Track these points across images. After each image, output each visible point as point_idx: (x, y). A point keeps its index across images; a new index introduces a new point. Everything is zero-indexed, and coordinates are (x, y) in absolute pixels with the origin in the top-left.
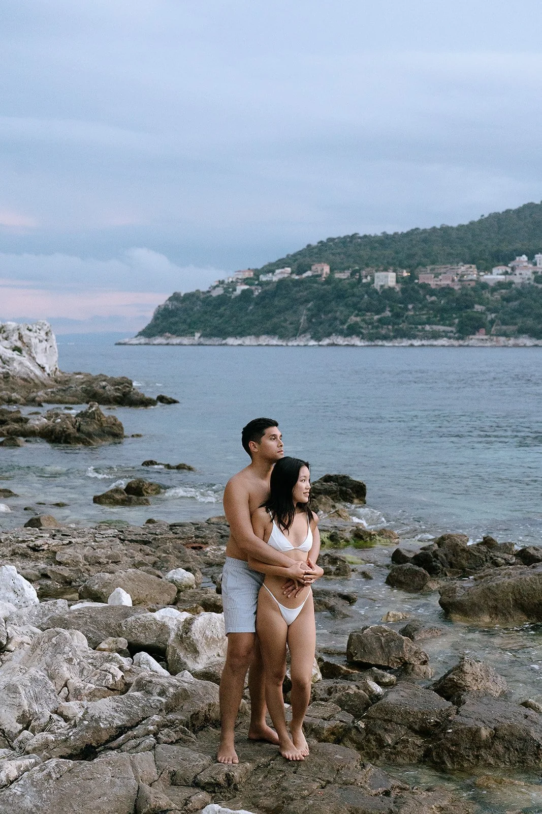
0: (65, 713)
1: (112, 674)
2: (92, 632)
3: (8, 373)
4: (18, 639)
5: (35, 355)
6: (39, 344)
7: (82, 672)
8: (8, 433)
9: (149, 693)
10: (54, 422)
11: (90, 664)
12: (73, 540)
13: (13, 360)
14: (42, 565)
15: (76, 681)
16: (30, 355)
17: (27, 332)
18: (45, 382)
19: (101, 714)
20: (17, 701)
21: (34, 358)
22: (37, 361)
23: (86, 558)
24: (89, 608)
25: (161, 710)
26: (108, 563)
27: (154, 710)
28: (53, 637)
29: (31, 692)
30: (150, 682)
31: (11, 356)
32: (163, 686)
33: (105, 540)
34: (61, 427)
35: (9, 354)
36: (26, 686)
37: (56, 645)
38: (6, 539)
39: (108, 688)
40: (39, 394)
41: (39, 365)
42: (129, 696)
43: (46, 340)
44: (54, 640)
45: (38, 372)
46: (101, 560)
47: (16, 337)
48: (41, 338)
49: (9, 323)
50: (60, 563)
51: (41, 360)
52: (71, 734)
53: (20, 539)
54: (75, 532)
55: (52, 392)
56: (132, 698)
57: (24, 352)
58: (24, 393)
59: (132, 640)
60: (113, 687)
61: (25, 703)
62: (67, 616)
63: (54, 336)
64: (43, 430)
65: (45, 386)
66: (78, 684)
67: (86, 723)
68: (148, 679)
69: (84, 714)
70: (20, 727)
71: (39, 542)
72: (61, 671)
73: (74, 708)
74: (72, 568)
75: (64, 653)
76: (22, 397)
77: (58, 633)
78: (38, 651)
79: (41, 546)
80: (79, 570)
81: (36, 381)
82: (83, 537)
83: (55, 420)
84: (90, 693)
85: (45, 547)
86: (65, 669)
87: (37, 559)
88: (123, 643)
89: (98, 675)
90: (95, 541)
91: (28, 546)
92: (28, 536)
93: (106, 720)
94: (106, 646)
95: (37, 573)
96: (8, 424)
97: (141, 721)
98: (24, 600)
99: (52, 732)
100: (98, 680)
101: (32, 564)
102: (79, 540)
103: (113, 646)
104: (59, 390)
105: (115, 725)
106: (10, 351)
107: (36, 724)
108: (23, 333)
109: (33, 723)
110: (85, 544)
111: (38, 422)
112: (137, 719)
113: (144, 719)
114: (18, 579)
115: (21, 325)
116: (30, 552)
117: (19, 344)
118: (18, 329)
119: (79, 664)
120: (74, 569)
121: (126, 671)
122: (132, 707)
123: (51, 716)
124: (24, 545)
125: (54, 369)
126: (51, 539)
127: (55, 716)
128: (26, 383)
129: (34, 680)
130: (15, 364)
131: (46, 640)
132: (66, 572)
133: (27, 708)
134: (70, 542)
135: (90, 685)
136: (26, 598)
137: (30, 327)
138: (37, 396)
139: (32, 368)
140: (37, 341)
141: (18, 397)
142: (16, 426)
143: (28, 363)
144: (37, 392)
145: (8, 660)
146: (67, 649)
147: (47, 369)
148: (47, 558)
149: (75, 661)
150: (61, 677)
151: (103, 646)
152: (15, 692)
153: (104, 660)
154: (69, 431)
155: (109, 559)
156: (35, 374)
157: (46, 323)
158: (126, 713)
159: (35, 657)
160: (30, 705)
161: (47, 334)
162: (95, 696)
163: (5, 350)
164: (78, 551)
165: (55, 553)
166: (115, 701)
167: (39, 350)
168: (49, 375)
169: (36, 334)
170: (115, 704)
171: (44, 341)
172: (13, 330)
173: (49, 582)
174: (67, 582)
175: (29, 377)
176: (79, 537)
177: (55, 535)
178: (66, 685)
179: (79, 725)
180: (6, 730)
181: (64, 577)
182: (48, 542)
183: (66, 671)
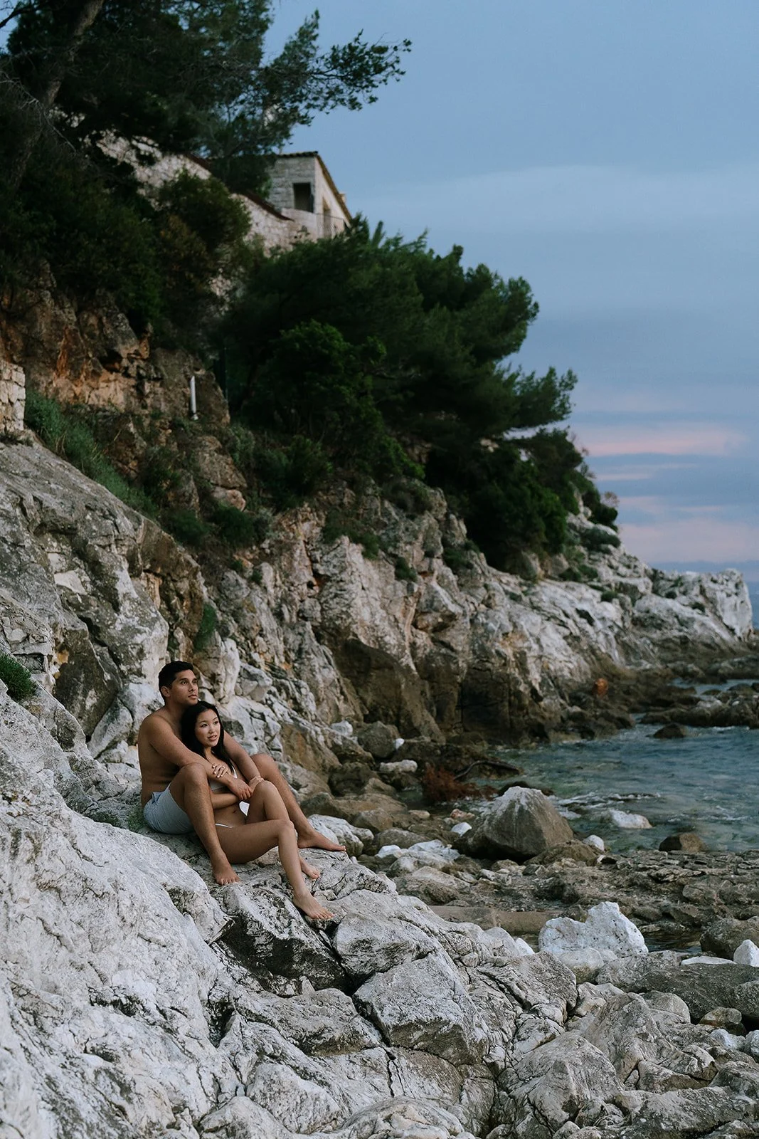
0: (624, 1104)
1: (698, 1058)
2: (697, 996)
3: (686, 637)
4: (590, 1001)
5: (721, 614)
6: (727, 600)
7: (660, 1051)
8: (671, 718)
9: (736, 1090)
10: (730, 705)
11: (675, 1041)
12: (707, 871)
13: (693, 620)
14: (665, 901)
15: (650, 1064)
16: (715, 614)
17: (712, 585)
18: (734, 648)
19: (664, 1112)
20: (564, 1083)
21: (720, 618)
22: (725, 621)
23: (721, 894)
24: (699, 965)
25: (747, 1115)
26: (750, 903)
27: (737, 1114)
28: (626, 1004)
29: (583, 1073)
30: (738, 1075)
31: (690, 615)
32: (753, 1082)
33: (749, 873)
34: (737, 711)
35: (688, 612)
36: (576, 1065)
37: (628, 1016)
38: (623, 865)
39: (691, 1076)
40: (723, 664)
41: (727, 627)
42: (706, 1091)
43: (736, 594)
44: (625, 1008)
45: (726, 635)
46: (741, 899)
47: (696, 590)
48: (729, 592)
49: (688, 573)
50: (687, 900)
51: (729, 619)
52: (623, 1133)
53: (640, 866)
54: (713, 860)
55: (740, 663)
56: (710, 1094)
57: (707, 610)
58: (704, 663)
59: (748, 1013)
60: (698, 1076)
61: (573, 1087)
62: (668, 974)
63: (746, 589)
64: (716, 714)
65: (734, 653)
66: (651, 1068)
67: (643, 1120)
68: (736, 1071)
69: (642, 1109)
70: (566, 1115)
71: (663, 871)
72: (631, 1049)
73: (635, 1098)
74: (702, 907)
75: (637, 1026)
76: (701, 668)
77: (631, 1000)
78: (607, 1021)
79: (665, 876)
80: (712, 910)
81: (724, 647)
82: (723, 866)
83: (732, 702)
84: (665, 1081)
85: (670, 878)
86: (636, 1046)
87: (659, 893)
88: (735, 1014)
89: (680, 1059)
90: (736, 873)
91: (649, 875)
92: (651, 862)
93: (669, 1120)
94: (714, 1018)
95: (657, 911)
96: (674, 707)
97: (717, 1127)
98: (627, 947)
99: (601, 1127)
100: (679, 1065)
101: (653, 899)
102: (714, 870)
103: (722, 1018)
104: (750, 660)
105: (680, 1128)
106: (690, 610)
107: (583, 1114)
108: (706, 586)
109: (581, 1114)
110: (721, 877)
111: (710, 704)
112: (712, 1123)
113: (721, 1124)
114: (620, 920)
115: (703, 576)
116: (650, 883)
117: (701, 600)
118: (700, 581)
119: (656, 1041)
120: (705, 908)
121: (721, 1056)
122: (707, 1106)
123: (602, 1107)
124: (645, 874)
125: (747, 631)
126: (679, 868)
127: (610, 1108)
128: (709, 650)
129: (587, 1058)
130: (696, 626)
131: (617, 1007)
132: (694, 912)
133: (575, 1094)
134: (703, 873)
135: (666, 1071)
136: (630, 945)
137: (715, 578)
138: (720, 668)
139: (718, 631)
140: (724, 595)
141: (696, 669)
142: (683, 709)
143: (712, 625)
144: (721, 662)
145: (574, 1028)
146: (641, 1021)
147: (738, 633)
148: (673, 892)
149: (651, 1037)
150: (631, 1057)
151: (709, 1017)
152: (561, 1072)
153: (694, 1038)
154: (748, 717)
155: (752, 898)
156: (721, 638)
157: (735, 571)
158: (697, 1113)
159: (602, 1028)
160: (580, 1090)
161: (737, 586)
162: (672, 1085)
163: (683, 607)
164: (713, 885)
165: (682, 886)
166: (685, 1095)
167: (726, 607)
168: (740, 638)
169: (722, 587)
170: (684, 1101)
171: (733, 596)
172: (693, 583)
173: (672, 924)
174: (695, 925)
175: (714, 642)
176: (717, 866)
177: (686, 863)
178: (636, 1067)
179: (635, 1123)
180: (549, 1118)
181: (690, 918)
182: (674, 871)
183: (637, 1049)
